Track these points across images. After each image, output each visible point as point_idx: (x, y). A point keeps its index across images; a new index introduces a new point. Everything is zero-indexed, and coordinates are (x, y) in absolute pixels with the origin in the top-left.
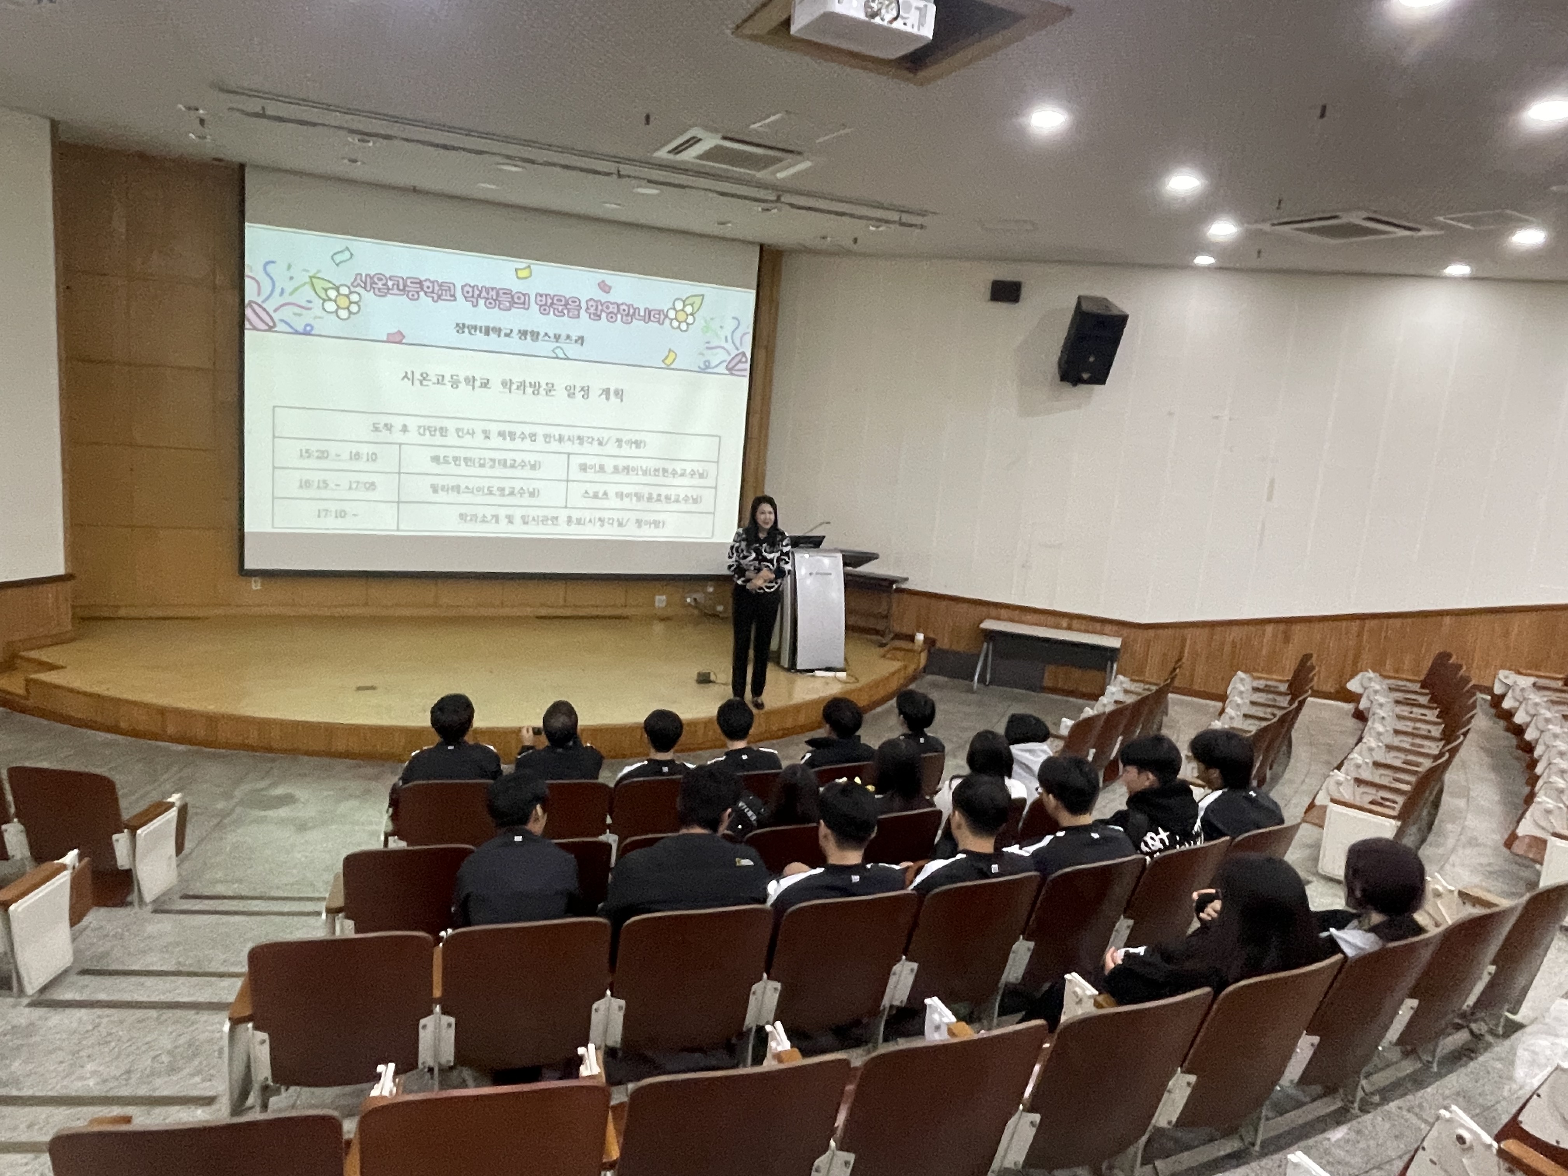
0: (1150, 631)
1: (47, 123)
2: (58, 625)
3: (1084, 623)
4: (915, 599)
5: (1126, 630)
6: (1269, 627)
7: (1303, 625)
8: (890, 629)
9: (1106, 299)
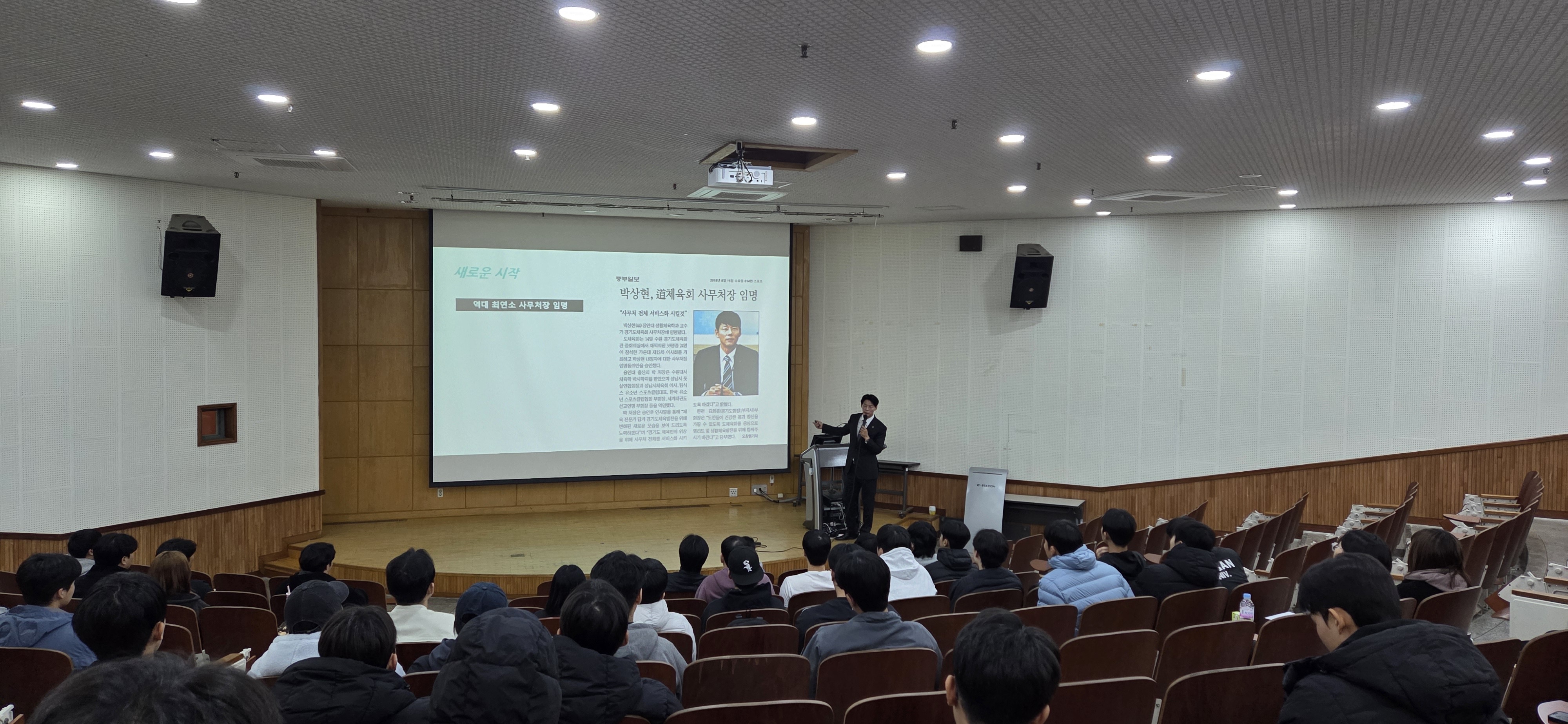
0: (1106, 493)
1: (315, 201)
2: (314, 526)
3: (1056, 490)
4: (928, 479)
5: (1088, 494)
6: (1198, 485)
7: (1223, 481)
8: (909, 504)
9: (1038, 245)
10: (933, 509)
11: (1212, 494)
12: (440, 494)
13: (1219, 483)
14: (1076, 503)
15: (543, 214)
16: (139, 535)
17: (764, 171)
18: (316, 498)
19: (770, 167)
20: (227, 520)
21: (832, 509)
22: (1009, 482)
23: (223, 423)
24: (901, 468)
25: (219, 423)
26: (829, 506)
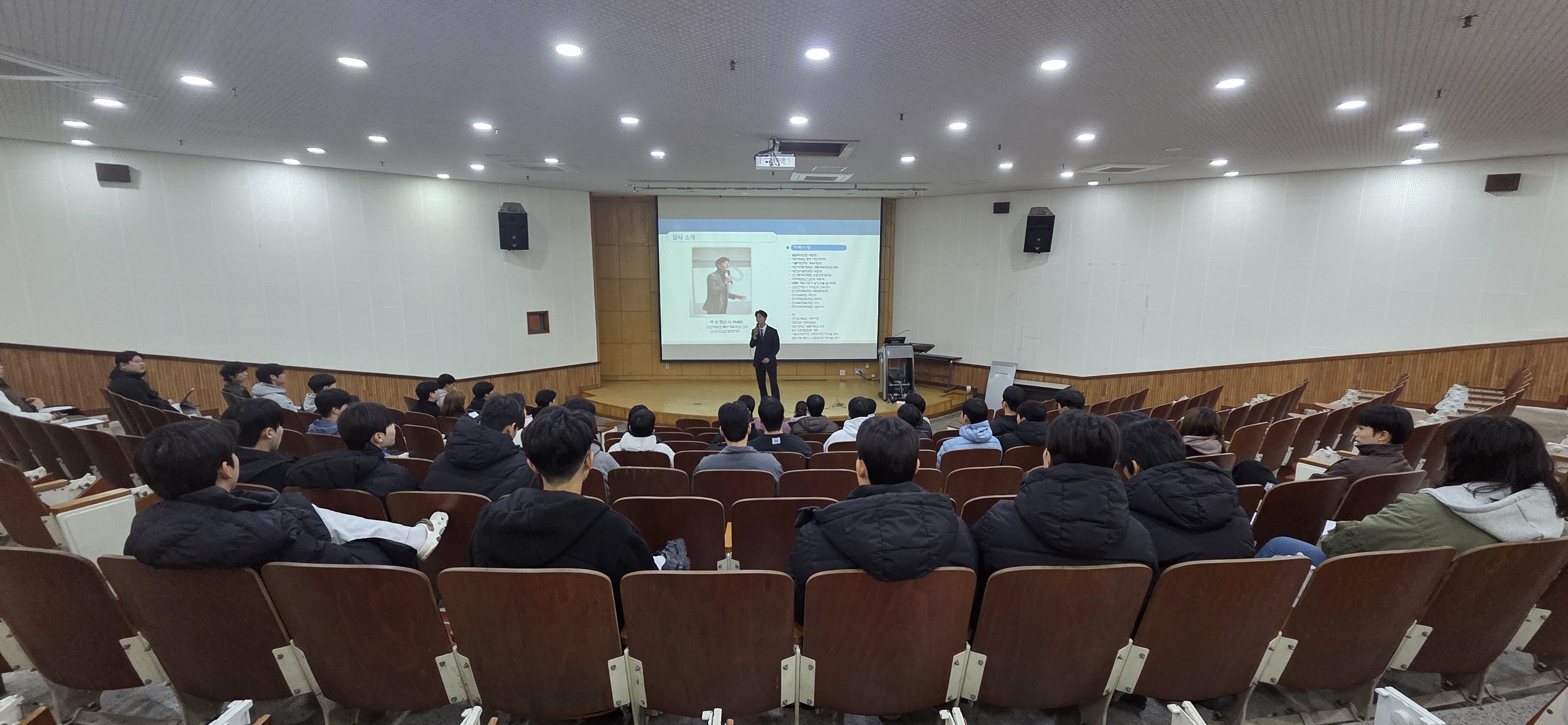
0: (1088, 380)
1: (589, 193)
2: (596, 382)
3: (1051, 378)
4: (966, 368)
5: (1073, 381)
6: (1151, 377)
7: (1170, 375)
8: (952, 384)
9: (1047, 208)
10: (969, 388)
11: (1161, 384)
12: (667, 366)
13: (1166, 376)
14: (1062, 387)
15: (720, 196)
16: (494, 381)
17: (788, 157)
18: (596, 366)
19: (793, 155)
20: (546, 376)
21: (895, 385)
22: (1017, 371)
23: (542, 322)
24: (947, 360)
25: (540, 322)
26: (893, 383)
